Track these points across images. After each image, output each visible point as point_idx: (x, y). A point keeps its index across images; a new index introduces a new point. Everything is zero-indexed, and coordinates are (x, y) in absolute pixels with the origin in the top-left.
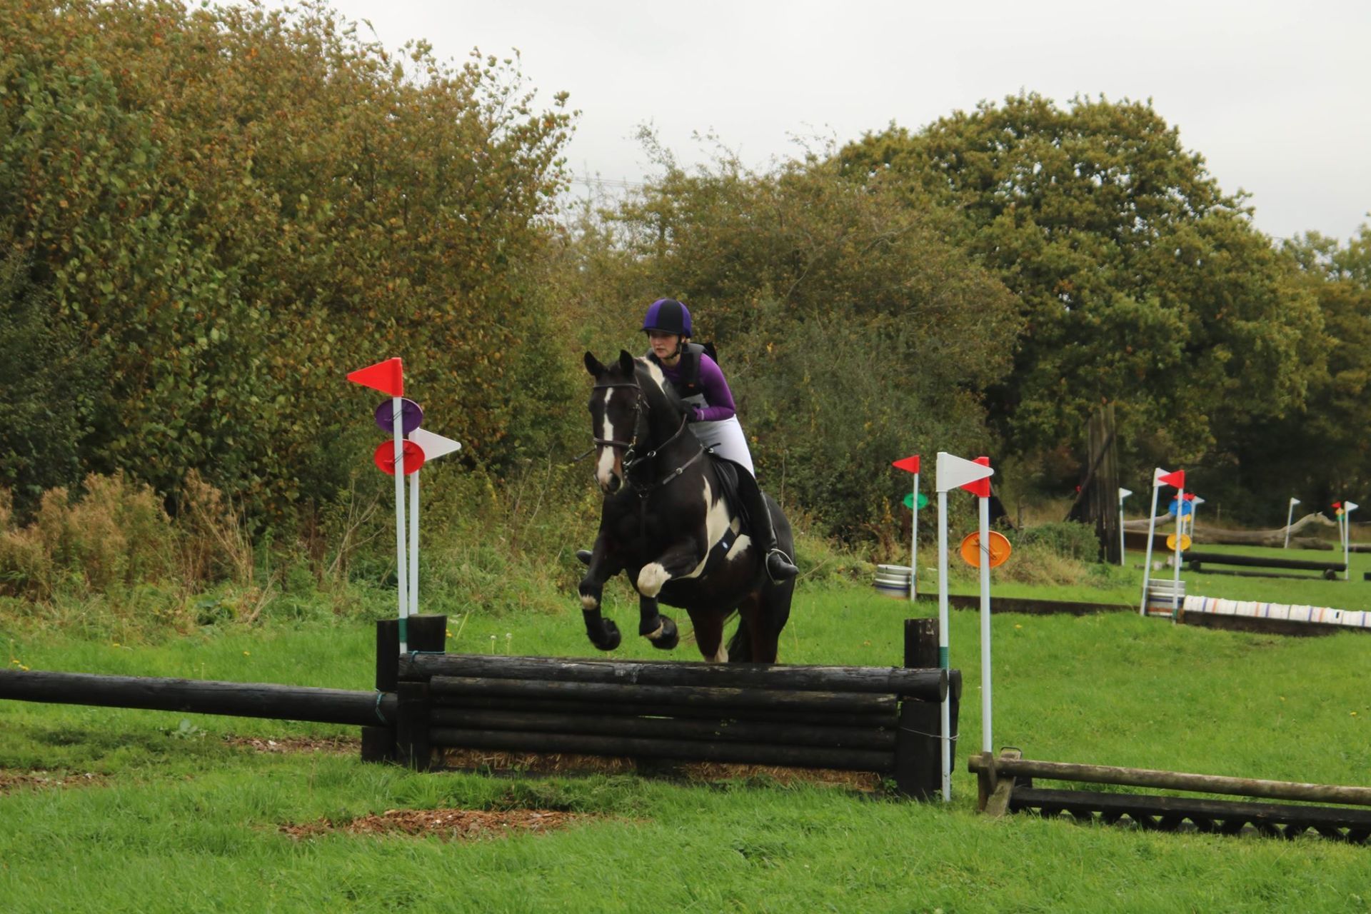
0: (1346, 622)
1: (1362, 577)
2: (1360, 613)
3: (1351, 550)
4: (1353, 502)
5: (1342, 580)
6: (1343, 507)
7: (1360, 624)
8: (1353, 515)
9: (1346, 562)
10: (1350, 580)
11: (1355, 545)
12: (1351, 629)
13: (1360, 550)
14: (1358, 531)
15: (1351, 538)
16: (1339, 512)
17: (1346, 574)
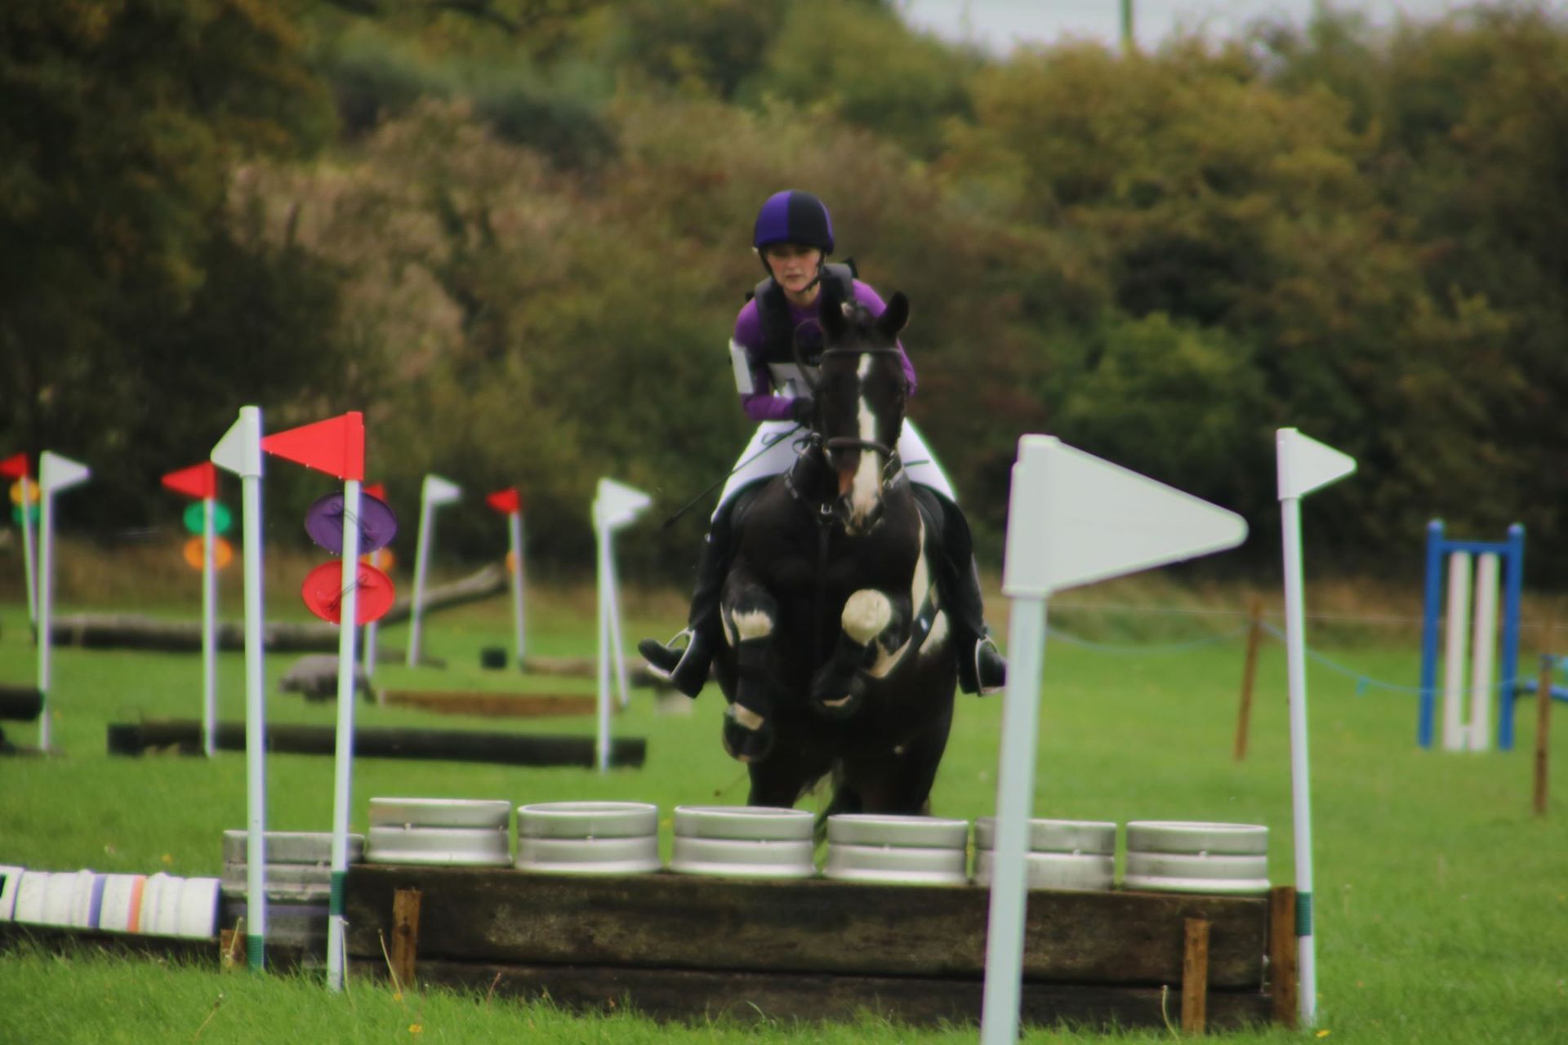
0: (29, 914)
1: (101, 743)
2: (85, 879)
3: (62, 638)
4: (71, 450)
5: (31, 753)
6: (34, 473)
7: (82, 921)
8: (68, 504)
9: (43, 683)
10: (57, 752)
11: (80, 619)
12: (53, 939)
13: (100, 640)
14: (89, 565)
15: (65, 592)
16: (22, 493)
17: (42, 732)
